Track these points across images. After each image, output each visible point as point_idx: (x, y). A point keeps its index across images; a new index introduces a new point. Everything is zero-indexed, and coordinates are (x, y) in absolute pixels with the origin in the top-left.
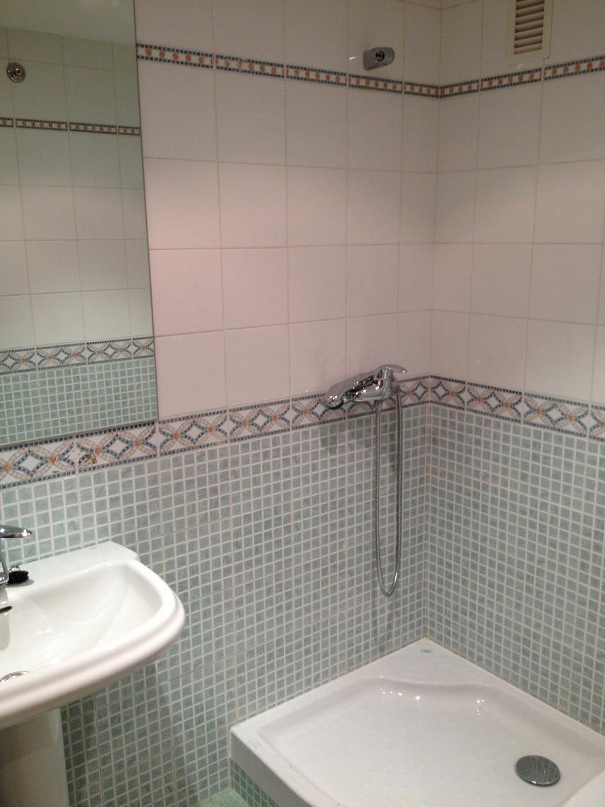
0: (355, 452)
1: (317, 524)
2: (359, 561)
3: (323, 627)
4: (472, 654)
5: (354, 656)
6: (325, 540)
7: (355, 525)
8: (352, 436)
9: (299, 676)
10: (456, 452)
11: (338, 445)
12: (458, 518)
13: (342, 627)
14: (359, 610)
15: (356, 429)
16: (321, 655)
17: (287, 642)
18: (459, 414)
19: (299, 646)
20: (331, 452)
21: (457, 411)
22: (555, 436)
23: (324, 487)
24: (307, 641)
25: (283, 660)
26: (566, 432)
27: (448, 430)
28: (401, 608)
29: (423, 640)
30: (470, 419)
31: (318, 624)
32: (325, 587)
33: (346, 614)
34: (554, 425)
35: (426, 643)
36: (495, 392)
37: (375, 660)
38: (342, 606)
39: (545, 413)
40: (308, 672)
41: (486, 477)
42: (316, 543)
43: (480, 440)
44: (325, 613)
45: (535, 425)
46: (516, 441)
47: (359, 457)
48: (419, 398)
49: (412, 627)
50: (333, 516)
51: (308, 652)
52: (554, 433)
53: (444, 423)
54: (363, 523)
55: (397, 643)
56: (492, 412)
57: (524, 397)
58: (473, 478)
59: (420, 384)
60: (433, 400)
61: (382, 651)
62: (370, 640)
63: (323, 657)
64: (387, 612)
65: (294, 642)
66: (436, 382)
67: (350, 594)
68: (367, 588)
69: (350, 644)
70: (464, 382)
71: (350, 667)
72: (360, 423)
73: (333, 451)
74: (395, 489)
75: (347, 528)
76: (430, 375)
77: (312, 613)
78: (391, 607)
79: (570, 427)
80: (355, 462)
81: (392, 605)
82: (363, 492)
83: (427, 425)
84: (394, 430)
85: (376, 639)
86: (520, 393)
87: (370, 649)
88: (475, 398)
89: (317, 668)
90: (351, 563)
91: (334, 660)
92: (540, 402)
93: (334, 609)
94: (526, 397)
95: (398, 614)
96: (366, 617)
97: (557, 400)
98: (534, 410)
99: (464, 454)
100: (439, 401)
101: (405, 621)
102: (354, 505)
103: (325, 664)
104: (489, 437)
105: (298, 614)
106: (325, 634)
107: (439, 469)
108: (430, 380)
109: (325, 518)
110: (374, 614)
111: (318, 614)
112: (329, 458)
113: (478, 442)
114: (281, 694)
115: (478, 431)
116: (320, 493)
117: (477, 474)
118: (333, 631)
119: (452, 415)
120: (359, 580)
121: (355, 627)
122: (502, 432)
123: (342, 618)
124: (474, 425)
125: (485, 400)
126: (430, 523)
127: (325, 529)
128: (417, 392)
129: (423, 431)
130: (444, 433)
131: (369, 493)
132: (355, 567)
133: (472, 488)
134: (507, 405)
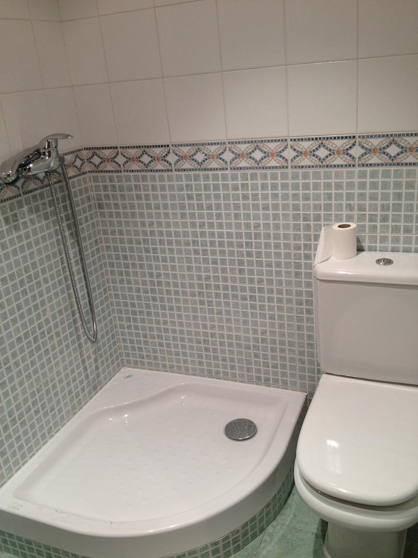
0: (37, 225)
1: (19, 299)
2: (62, 322)
3: (45, 387)
4: (164, 366)
5: (75, 401)
6: (29, 312)
7: (52, 292)
8: (31, 211)
9: (34, 435)
10: (121, 211)
11: (21, 221)
12: (134, 265)
13: (61, 381)
14: (71, 363)
15: (33, 205)
16: (49, 410)
17: (17, 410)
18: (117, 177)
19: (28, 410)
20: (15, 229)
21: (115, 175)
22: (203, 175)
23: (17, 263)
24: (34, 403)
25: (17, 426)
26: (211, 169)
27: (110, 193)
28: (102, 351)
29: (123, 370)
30: (128, 179)
31: (41, 386)
32: (39, 353)
33: (62, 370)
34: (201, 167)
35: (126, 371)
36: (146, 149)
37: (91, 398)
38: (57, 364)
39: (191, 157)
40: (42, 428)
41: (151, 224)
42: (22, 316)
43: (141, 195)
44: (44, 374)
45: (185, 170)
46: (171, 188)
47: (42, 231)
48: (79, 169)
49: (113, 362)
50: (31, 289)
51: (37, 412)
52: (201, 173)
53: (105, 188)
54: (59, 289)
55: (105, 378)
56: (147, 168)
57: (171, 148)
58: (140, 229)
59: (77, 157)
60: (90, 170)
61: (96, 389)
62: (85, 384)
63: (51, 412)
64: (93, 357)
65: (24, 408)
66: (90, 153)
67: (61, 352)
68: (73, 342)
69: (70, 392)
70: (117, 148)
71: (74, 411)
72: (35, 197)
73: (17, 228)
74: (78, 253)
75: (46, 296)
76: (83, 147)
77: (33, 378)
78: (95, 352)
79: (214, 165)
80: (40, 235)
81: (95, 350)
82: (53, 261)
83: (90, 193)
84: (66, 201)
85: (89, 382)
86: (168, 146)
87: (86, 391)
88: (129, 160)
89: (48, 422)
90: (56, 326)
91: (60, 411)
92: (185, 150)
93: (51, 369)
94: (174, 148)
95: (101, 356)
96: (78, 366)
97: (200, 144)
98: (182, 157)
99: (129, 211)
100: (97, 169)
101: (107, 360)
102: (48, 275)
103: (54, 416)
104: (148, 190)
105: (21, 383)
106: (48, 392)
107: (109, 229)
108: (84, 152)
109: (24, 292)
110: (83, 362)
111: (39, 377)
112: (15, 235)
113: (139, 197)
114: (23, 456)
115: (137, 187)
116: (15, 270)
117: (143, 224)
118: (54, 386)
119: (111, 180)
120: (66, 338)
121: (70, 378)
122: (158, 183)
123: (59, 373)
124: (133, 183)
125: (138, 159)
126: (110, 277)
127: (27, 302)
128: (76, 164)
129: (89, 199)
130: (107, 197)
131: (58, 261)
132: (60, 328)
133: (141, 237)
134: (158, 159)
